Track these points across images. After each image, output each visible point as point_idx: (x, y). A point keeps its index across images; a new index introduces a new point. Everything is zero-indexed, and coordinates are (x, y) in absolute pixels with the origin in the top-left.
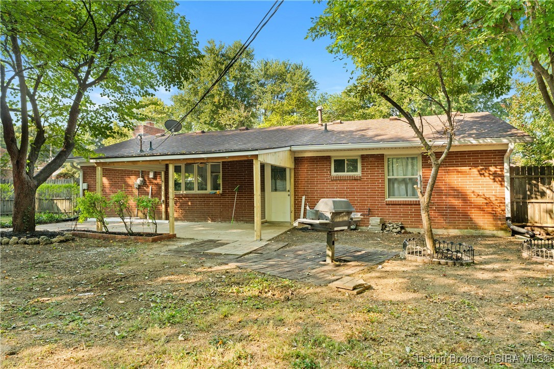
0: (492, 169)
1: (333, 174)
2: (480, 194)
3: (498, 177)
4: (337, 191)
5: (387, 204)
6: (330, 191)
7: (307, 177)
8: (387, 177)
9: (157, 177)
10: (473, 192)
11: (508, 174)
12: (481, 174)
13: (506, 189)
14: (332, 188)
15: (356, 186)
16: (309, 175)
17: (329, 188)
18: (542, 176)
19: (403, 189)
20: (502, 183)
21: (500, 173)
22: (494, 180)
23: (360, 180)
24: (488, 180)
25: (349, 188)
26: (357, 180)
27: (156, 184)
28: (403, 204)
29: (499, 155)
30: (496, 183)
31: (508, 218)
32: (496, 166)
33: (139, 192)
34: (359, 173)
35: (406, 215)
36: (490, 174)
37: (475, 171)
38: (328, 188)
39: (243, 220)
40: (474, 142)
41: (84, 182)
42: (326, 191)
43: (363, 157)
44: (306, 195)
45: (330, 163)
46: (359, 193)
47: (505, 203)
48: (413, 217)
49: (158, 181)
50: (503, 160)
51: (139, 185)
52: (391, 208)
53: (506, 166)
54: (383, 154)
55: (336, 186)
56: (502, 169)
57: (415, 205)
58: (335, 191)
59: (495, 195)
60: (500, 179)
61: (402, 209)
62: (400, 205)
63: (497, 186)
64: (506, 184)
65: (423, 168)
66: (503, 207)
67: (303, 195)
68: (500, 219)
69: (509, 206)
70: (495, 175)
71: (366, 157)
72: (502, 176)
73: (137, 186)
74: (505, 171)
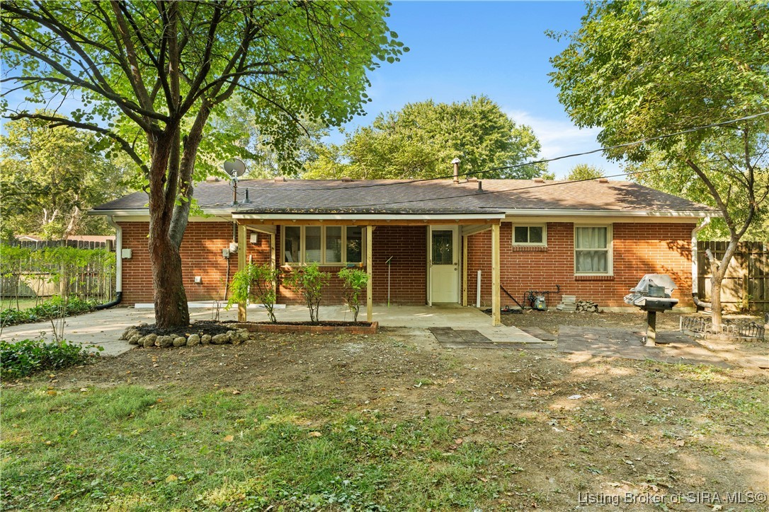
0: (681, 242)
1: (514, 244)
2: (669, 269)
3: (685, 251)
4: (520, 264)
5: (576, 280)
6: (511, 264)
7: (483, 247)
8: (575, 249)
9: (261, 241)
10: (663, 267)
11: (696, 248)
12: (670, 248)
13: (693, 263)
14: (514, 261)
15: (541, 259)
16: (486, 244)
17: (510, 261)
18: (718, 252)
19: (588, 263)
20: (688, 257)
21: (687, 247)
22: (682, 254)
23: (546, 252)
24: (676, 254)
25: (533, 261)
26: (544, 251)
27: (260, 253)
28: (593, 280)
29: (686, 229)
30: (683, 258)
31: (694, 295)
32: (683, 240)
33: (229, 264)
34: (544, 244)
35: (596, 293)
36: (678, 248)
37: (664, 243)
38: (508, 261)
39: (396, 302)
40: (675, 214)
41: (123, 248)
42: (506, 264)
43: (550, 225)
44: (481, 270)
45: (511, 231)
46: (545, 267)
47: (691, 278)
48: (603, 295)
49: (264, 247)
50: (690, 234)
51: (231, 254)
52: (580, 285)
53: (694, 240)
54: (573, 223)
55: (518, 259)
56: (689, 243)
57: (605, 280)
58: (517, 264)
59: (682, 271)
60: (687, 253)
61: (591, 285)
62: (590, 280)
63: (683, 259)
64: (693, 259)
65: (614, 239)
66: (689, 283)
67: (478, 270)
68: (687, 295)
69: (697, 281)
70: (682, 248)
71: (553, 226)
72: (689, 251)
73: (228, 255)
74: (693, 245)
